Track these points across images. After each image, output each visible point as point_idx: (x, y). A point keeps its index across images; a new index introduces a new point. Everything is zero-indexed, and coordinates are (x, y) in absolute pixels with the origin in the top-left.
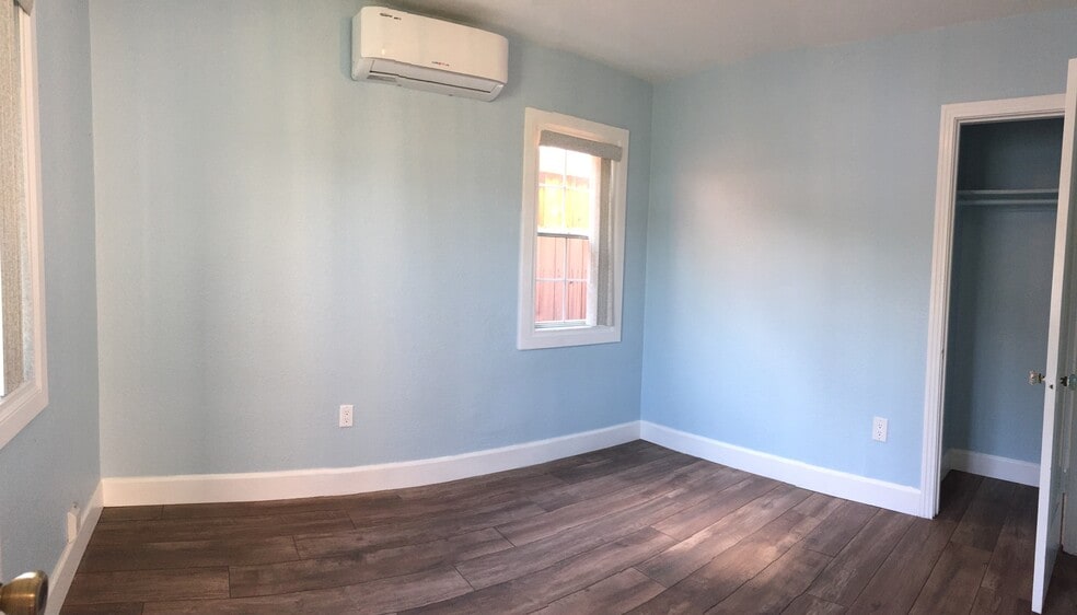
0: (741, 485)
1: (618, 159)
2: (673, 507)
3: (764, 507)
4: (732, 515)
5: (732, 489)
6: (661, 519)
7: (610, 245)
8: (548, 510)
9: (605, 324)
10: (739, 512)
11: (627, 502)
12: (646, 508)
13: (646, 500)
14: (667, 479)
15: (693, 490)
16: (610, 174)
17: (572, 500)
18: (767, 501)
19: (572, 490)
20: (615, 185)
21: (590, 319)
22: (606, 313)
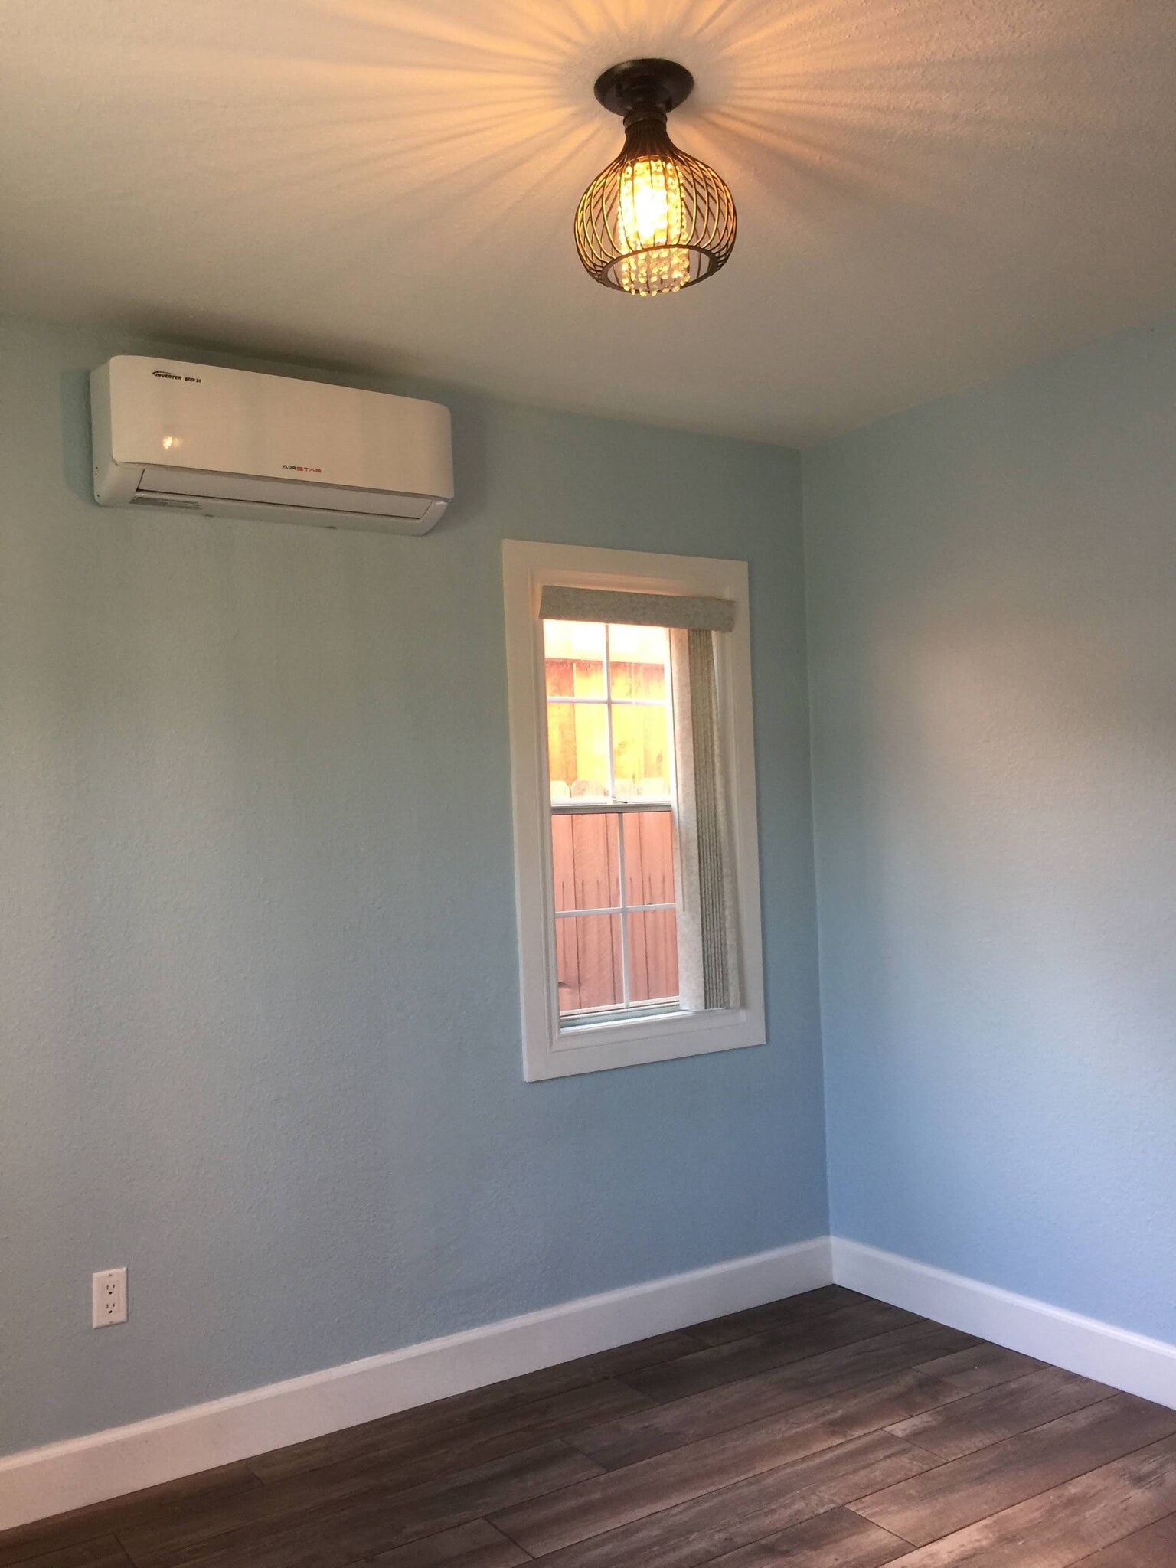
0: (1083, 1419)
1: (727, 626)
2: (905, 1460)
3: (1139, 1480)
4: (1052, 1495)
5: (1059, 1426)
6: (874, 1487)
7: (721, 820)
8: (609, 1467)
9: (725, 1005)
10: (1073, 1489)
11: (795, 1443)
12: (838, 1461)
13: (838, 1441)
14: (894, 1389)
15: (957, 1422)
16: (710, 662)
17: (665, 1442)
18: (1146, 1468)
19: (666, 1417)
20: (723, 682)
21: (688, 999)
22: (724, 980)
